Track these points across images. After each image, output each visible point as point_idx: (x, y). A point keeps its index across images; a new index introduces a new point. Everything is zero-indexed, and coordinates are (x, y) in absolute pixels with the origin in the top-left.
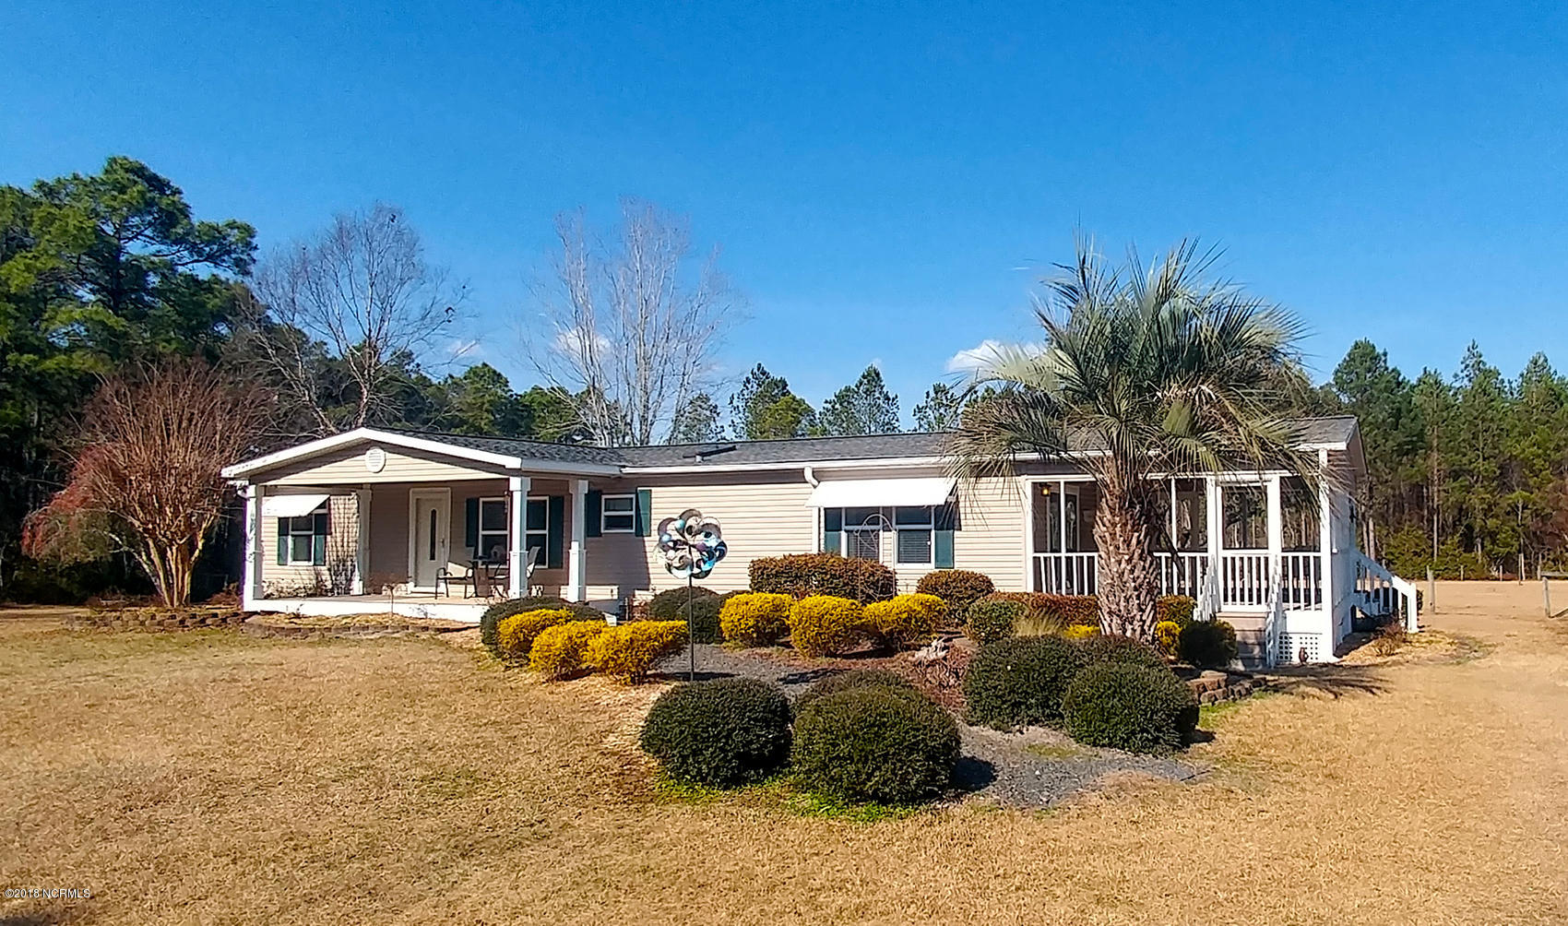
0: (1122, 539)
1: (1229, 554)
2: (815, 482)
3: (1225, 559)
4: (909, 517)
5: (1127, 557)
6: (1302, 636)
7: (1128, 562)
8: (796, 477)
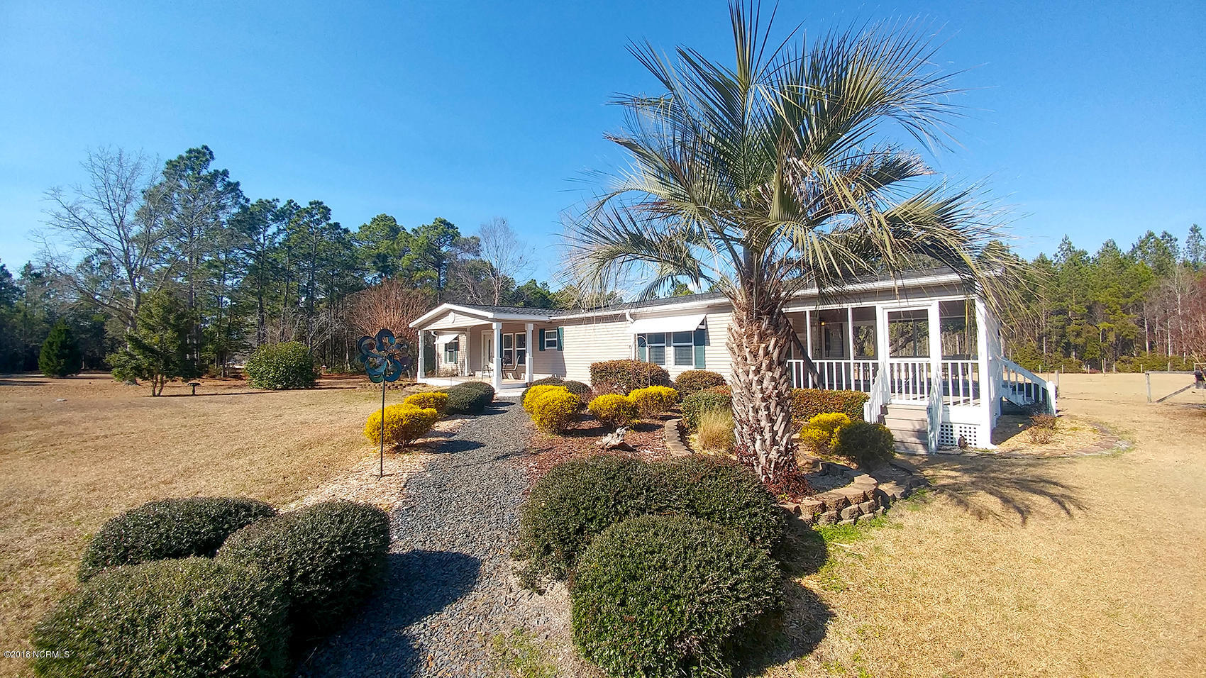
0: (748, 350)
1: (895, 361)
2: (633, 321)
3: (892, 365)
4: (680, 338)
5: (754, 368)
6: (961, 425)
7: (757, 371)
8: (622, 318)
